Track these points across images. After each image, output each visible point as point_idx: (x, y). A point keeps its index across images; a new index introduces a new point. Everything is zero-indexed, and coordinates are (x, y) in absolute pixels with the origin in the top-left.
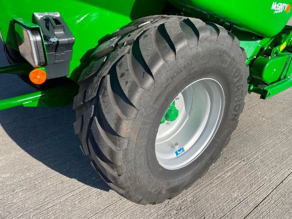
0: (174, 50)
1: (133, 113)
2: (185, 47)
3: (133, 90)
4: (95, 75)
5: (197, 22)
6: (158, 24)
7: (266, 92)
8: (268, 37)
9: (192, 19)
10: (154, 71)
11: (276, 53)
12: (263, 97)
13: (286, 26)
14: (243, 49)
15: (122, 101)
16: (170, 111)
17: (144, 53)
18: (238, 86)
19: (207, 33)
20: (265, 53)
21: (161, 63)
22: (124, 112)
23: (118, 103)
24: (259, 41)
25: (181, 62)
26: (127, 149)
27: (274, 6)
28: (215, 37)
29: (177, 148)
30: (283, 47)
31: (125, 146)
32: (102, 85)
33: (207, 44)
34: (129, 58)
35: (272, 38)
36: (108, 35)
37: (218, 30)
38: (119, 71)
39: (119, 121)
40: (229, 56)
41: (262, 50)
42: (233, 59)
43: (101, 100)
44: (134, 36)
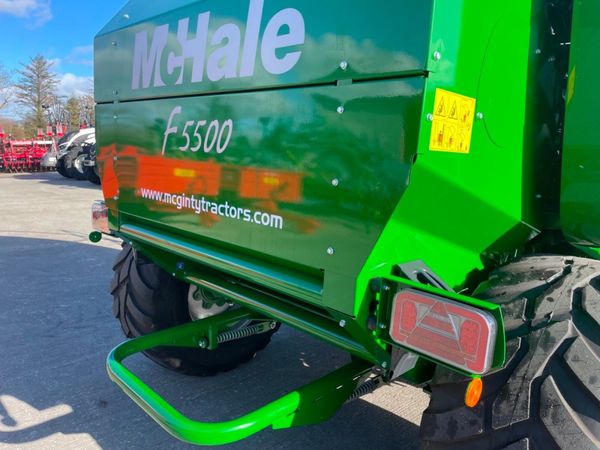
43: (552, 429)
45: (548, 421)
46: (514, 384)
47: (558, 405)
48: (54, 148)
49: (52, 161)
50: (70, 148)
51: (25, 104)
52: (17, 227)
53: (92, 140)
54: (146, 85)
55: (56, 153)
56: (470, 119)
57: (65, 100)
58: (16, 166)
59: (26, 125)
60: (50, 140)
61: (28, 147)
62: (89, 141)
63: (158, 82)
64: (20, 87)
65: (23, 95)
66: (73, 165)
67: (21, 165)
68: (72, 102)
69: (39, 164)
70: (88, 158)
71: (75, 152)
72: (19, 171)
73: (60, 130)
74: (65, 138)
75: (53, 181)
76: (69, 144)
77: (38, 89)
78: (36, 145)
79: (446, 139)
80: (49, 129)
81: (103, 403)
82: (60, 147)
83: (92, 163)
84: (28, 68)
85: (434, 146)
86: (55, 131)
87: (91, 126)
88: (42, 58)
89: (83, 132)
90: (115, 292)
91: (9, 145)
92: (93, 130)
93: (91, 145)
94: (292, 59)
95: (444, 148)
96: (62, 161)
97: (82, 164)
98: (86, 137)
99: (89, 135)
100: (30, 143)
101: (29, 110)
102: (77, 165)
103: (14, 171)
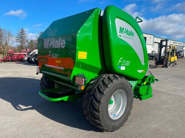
0: (113, 82)
1: (104, 96)
2: (115, 82)
3: (104, 91)
4: (93, 88)
5: (117, 76)
6: (107, 76)
7: (141, 98)
8: (139, 80)
9: (115, 75)
10: (109, 87)
11: (143, 85)
12: (141, 100)
13: (145, 76)
14: (130, 83)
15: (101, 94)
16: (111, 101)
17: (106, 83)
18: (130, 94)
19: (119, 79)
20: (139, 85)
21: (110, 85)
22: (102, 96)
23: (100, 94)
24: (137, 81)
25: (114, 85)
26: (102, 107)
27: (138, 71)
28: (121, 79)
29: (113, 114)
30: (145, 83)
31: (101, 106)
32: (95, 91)
33: (120, 81)
34: (102, 84)
35: (141, 80)
36: (92, 79)
37: (122, 78)
38: (100, 87)
39: (101, 98)
40: (126, 84)
41: (138, 84)
42: (127, 85)
43: (95, 94)
44: (102, 79)
45: (95, 93)
46: (93, 89)
47: (96, 91)
48: (27, 55)
49: (26, 58)
50: (31, 55)
51: (18, 42)
52: (18, 75)
53: (37, 53)
54: (46, 47)
55: (27, 57)
56: (86, 55)
57: (29, 41)
58: (16, 60)
59: (18, 48)
60: (25, 52)
61: (19, 55)
62: (36, 53)
63: (48, 47)
64: (17, 37)
65: (17, 40)
66: (32, 59)
67: (17, 60)
68: (32, 41)
69: (22, 59)
70: (36, 58)
71: (32, 56)
72: (17, 61)
73: (28, 50)
74: (30, 52)
75: (26, 64)
76: (31, 54)
77: (22, 38)
78: (22, 54)
79: (81, 57)
80: (25, 50)
81: (38, 106)
82: (28, 55)
83: (37, 59)
84: (19, 32)
85: (79, 58)
86: (27, 50)
87: (37, 49)
88: (23, 29)
89: (34, 51)
90: (41, 85)
91: (14, 54)
92: (37, 50)
93: (36, 54)
94: (64, 46)
95: (81, 58)
96: (29, 59)
97: (34, 59)
98: (35, 52)
99: (36, 51)
100: (20, 54)
101: (19, 44)
102: (33, 60)
103: (15, 61)
